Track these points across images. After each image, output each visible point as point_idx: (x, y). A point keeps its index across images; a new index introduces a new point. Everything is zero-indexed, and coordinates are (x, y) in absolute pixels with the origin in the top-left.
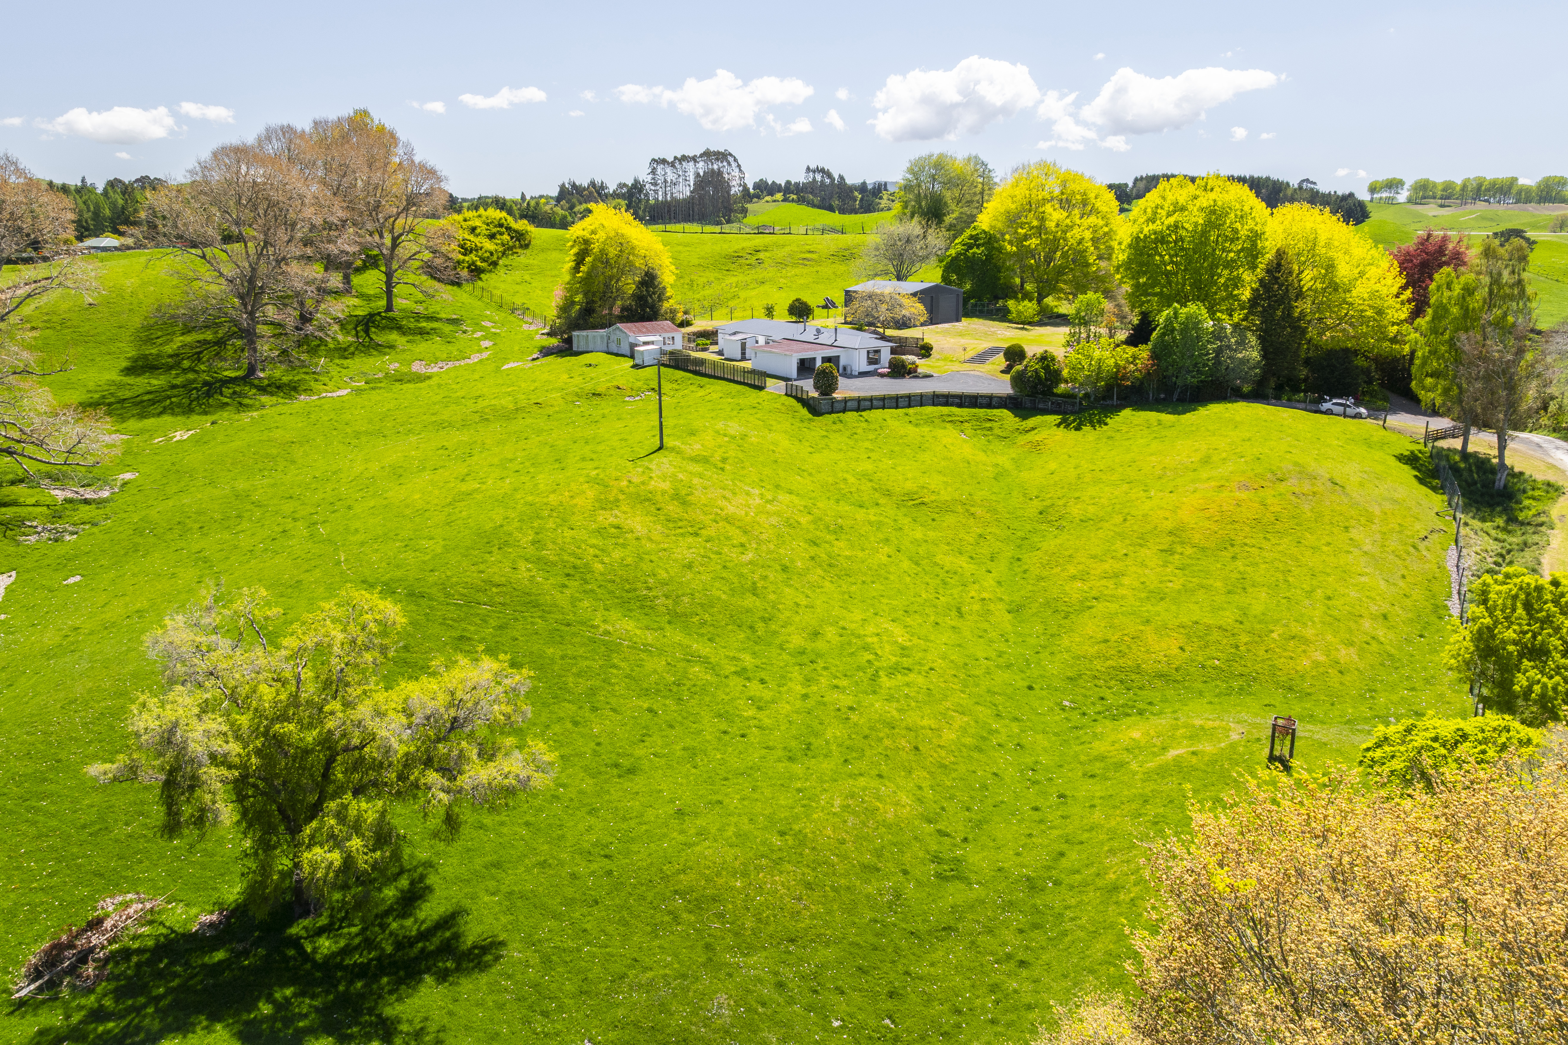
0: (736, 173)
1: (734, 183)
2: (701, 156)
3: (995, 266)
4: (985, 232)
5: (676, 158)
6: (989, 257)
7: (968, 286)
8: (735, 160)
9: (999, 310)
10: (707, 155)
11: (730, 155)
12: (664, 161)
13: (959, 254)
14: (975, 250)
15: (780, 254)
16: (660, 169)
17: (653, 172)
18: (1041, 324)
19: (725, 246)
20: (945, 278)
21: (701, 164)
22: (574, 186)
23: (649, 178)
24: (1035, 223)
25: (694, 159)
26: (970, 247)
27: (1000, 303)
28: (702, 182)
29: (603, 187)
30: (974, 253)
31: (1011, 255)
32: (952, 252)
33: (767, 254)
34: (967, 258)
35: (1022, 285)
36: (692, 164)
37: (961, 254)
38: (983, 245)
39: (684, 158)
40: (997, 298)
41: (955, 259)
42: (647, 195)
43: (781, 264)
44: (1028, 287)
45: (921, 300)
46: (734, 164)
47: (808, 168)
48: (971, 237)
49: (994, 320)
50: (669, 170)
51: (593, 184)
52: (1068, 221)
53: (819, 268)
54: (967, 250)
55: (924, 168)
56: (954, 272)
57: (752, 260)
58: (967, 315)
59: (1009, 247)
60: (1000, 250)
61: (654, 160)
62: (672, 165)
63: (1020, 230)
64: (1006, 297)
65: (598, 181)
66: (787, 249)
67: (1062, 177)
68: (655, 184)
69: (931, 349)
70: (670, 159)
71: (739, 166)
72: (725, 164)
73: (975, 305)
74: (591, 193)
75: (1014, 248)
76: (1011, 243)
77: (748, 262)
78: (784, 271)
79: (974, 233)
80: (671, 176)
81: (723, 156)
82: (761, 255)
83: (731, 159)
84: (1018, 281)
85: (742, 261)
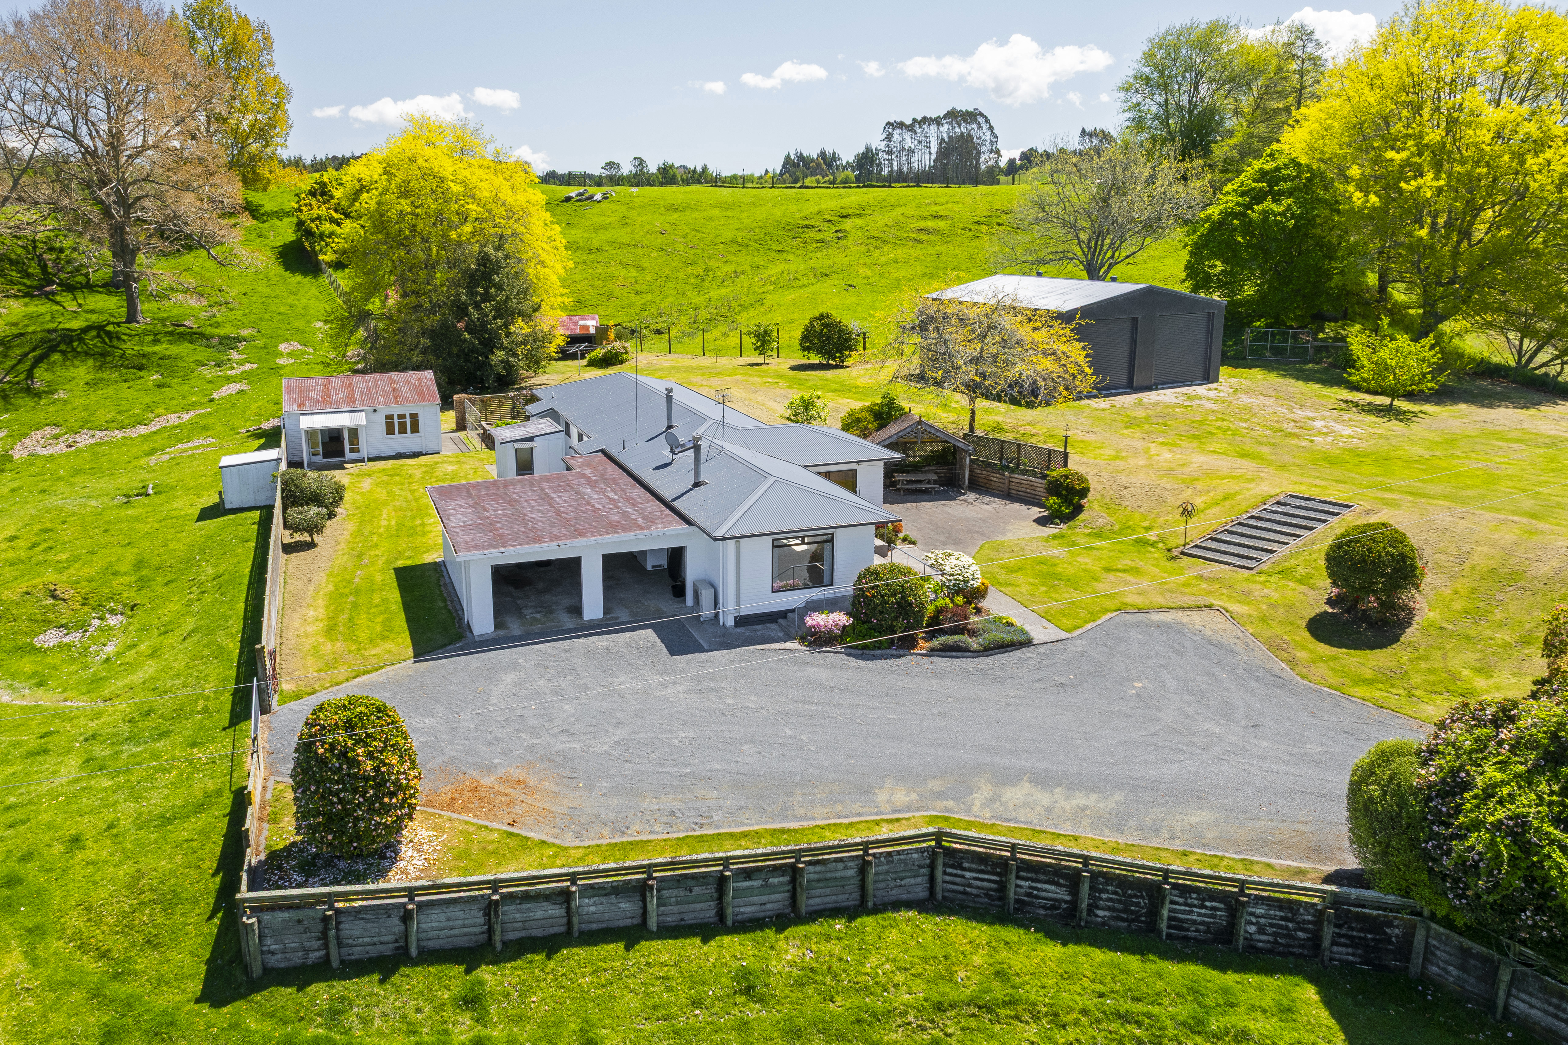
0: (988, 136)
1: (983, 149)
2: (945, 117)
3: (1320, 244)
4: (1295, 163)
5: (915, 120)
6: (1305, 222)
7: (1249, 290)
8: (987, 121)
9: (1322, 349)
10: (953, 115)
11: (981, 114)
12: (901, 125)
13: (1227, 215)
14: (1268, 204)
15: (879, 221)
16: (896, 136)
17: (889, 138)
18: (1442, 396)
19: (793, 209)
20: (1193, 271)
21: (945, 128)
22: (801, 157)
23: (882, 146)
24: (1434, 136)
25: (938, 121)
26: (1258, 197)
27: (1329, 330)
28: (946, 150)
29: (834, 157)
30: (1266, 213)
31: (1361, 216)
32: (1215, 211)
33: (859, 222)
34: (1248, 226)
35: (1382, 288)
36: (934, 128)
37: (1235, 215)
38: (1290, 193)
39: (925, 120)
40: (1320, 319)
41: (1220, 226)
42: (879, 165)
43: (876, 240)
44: (1399, 294)
45: (1082, 334)
46: (985, 126)
47: (1083, 132)
48: (1263, 175)
49: (1306, 377)
50: (907, 135)
51: (823, 154)
52: (1531, 128)
53: (943, 248)
54: (1249, 206)
55: (1178, 51)
56: (1213, 255)
57: (828, 235)
58: (1239, 360)
59: (1358, 197)
60: (1333, 206)
61: (889, 123)
62: (910, 128)
63: (1390, 154)
64: (1345, 317)
65: (829, 151)
66: (897, 213)
67: (1509, 23)
68: (890, 153)
69: (1084, 492)
70: (908, 122)
71: (991, 128)
72: (974, 126)
73: (1261, 337)
74: (818, 164)
75: (1373, 199)
76: (1363, 186)
77: (819, 236)
78: (876, 253)
79: (1271, 165)
80: (908, 142)
81: (971, 116)
82: (847, 225)
83: (981, 120)
84: (1372, 279)
85: (812, 234)
